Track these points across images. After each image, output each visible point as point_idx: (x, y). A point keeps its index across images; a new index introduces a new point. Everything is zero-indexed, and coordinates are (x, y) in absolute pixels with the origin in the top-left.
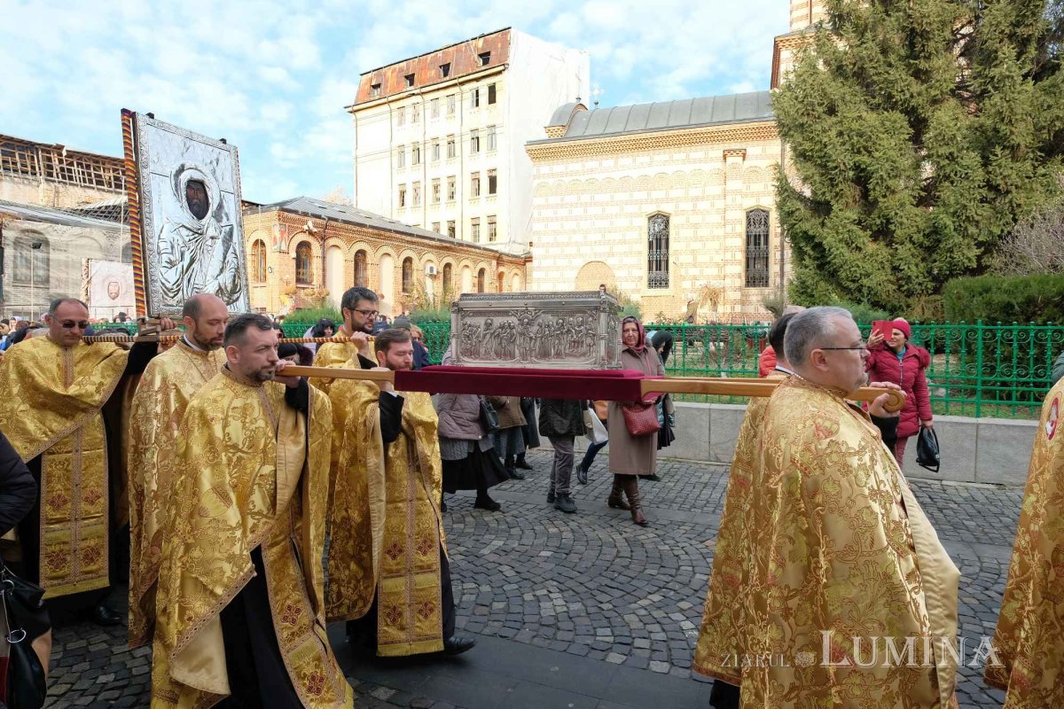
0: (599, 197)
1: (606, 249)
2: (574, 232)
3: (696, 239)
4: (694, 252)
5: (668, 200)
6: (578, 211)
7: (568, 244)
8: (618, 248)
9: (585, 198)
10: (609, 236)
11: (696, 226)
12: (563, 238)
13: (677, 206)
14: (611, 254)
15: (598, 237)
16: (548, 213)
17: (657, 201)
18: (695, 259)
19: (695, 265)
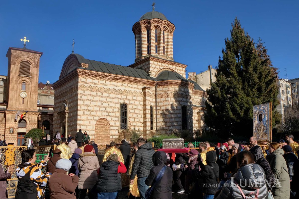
0: (105, 95)
1: (107, 114)
2: (95, 106)
3: (135, 113)
4: (134, 118)
5: (127, 99)
6: (97, 98)
7: (92, 111)
8: (111, 114)
9: (99, 94)
10: (108, 109)
11: (135, 109)
12: (90, 108)
13: (130, 102)
14: (109, 116)
15: (104, 109)
16: (85, 97)
17: (124, 99)
18: (135, 120)
19: (135, 122)
